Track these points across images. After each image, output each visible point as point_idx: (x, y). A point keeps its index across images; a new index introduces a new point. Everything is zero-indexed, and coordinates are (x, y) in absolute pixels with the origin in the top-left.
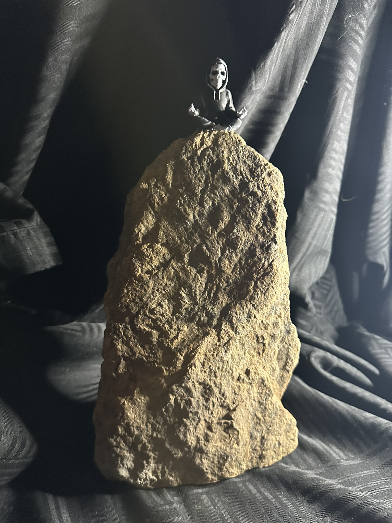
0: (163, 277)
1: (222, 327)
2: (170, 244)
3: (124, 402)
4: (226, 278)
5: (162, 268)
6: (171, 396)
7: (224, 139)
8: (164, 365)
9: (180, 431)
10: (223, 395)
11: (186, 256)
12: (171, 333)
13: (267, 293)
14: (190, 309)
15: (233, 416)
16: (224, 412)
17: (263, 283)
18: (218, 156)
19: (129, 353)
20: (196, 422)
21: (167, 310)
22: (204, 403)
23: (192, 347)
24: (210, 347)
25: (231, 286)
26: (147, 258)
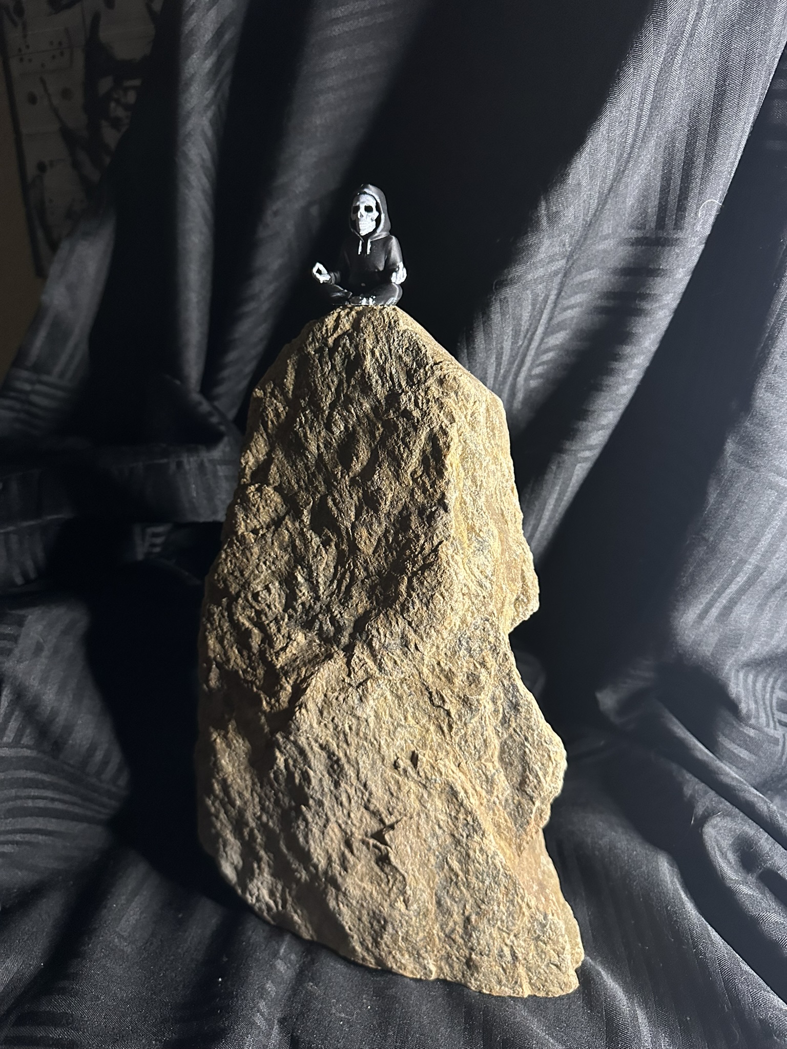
0: (273, 543)
1: (356, 651)
2: (284, 489)
3: (216, 738)
4: (364, 562)
5: (273, 527)
6: (278, 754)
8: (265, 693)
9: (298, 827)
10: (365, 785)
11: (305, 512)
12: (277, 639)
13: (431, 604)
14: (307, 606)
15: (387, 837)
16: (375, 826)
17: (422, 583)
18: (356, 347)
19: (223, 657)
20: (323, 821)
21: (277, 599)
22: (332, 788)
23: (304, 672)
24: (333, 683)
25: (373, 578)
26: (253, 508)
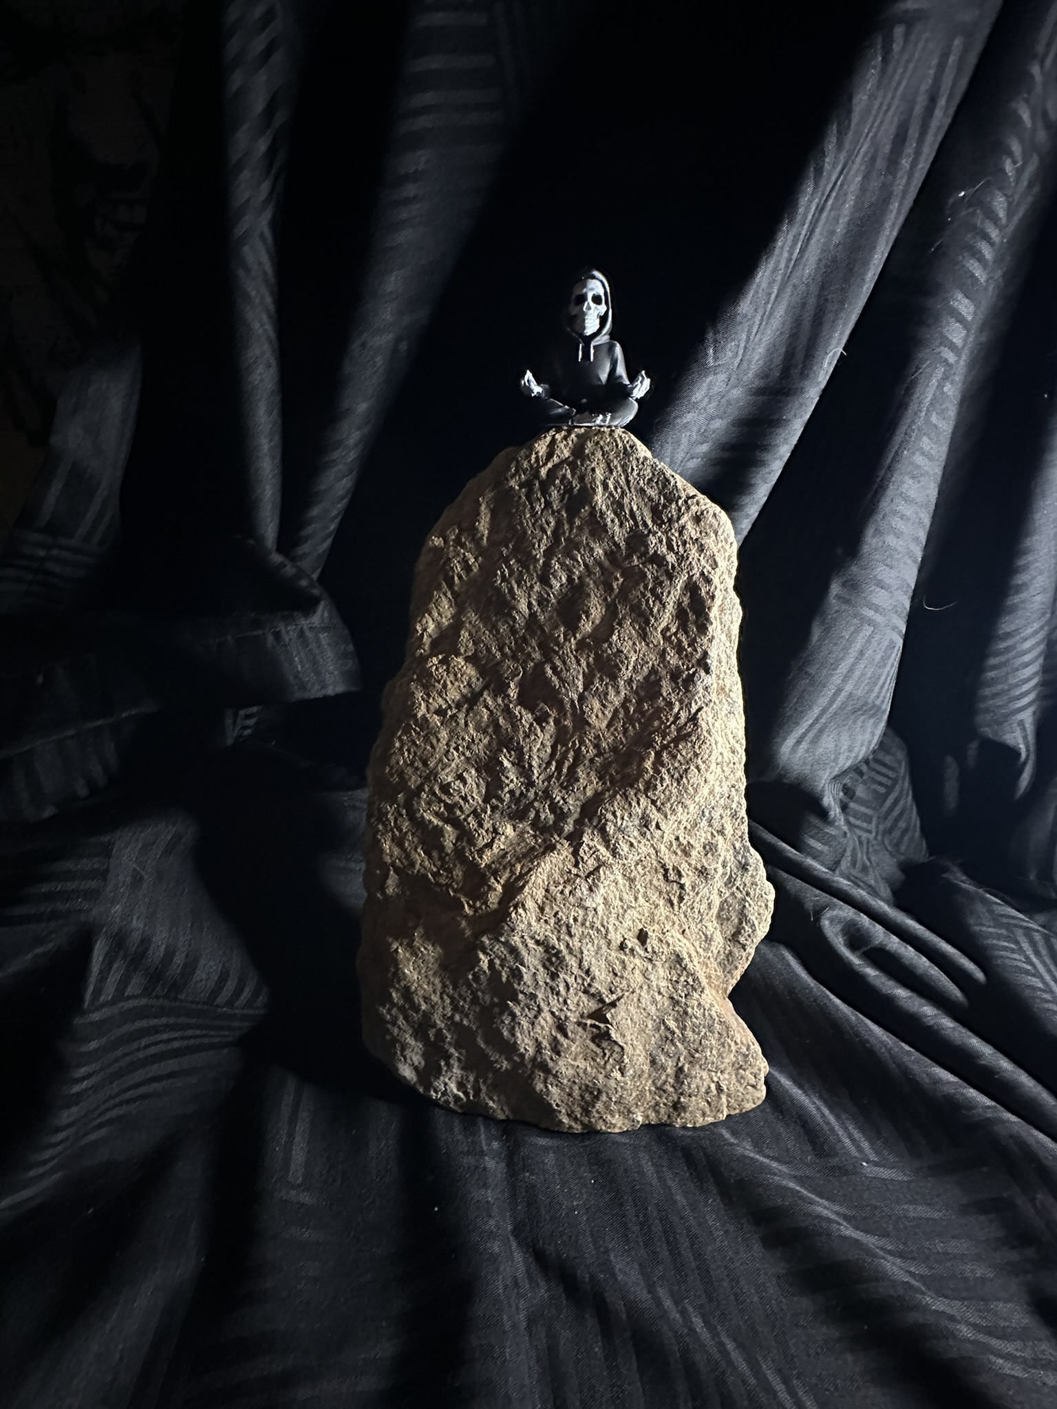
0: (466, 725)
1: (584, 839)
2: (481, 659)
3: (397, 948)
4: (595, 738)
5: (466, 706)
6: (482, 956)
7: (598, 443)
8: (466, 895)
9: (503, 1022)
10: (588, 972)
11: (512, 685)
12: (479, 835)
13: (684, 780)
14: (517, 794)
15: (608, 1016)
16: (593, 1005)
17: (674, 757)
18: (582, 479)
19: (404, 861)
20: (534, 1013)
21: (475, 789)
22: (548, 980)
23: (519, 869)
24: (556, 876)
25: (606, 756)
26: (436, 684)
